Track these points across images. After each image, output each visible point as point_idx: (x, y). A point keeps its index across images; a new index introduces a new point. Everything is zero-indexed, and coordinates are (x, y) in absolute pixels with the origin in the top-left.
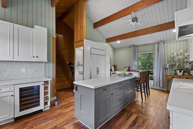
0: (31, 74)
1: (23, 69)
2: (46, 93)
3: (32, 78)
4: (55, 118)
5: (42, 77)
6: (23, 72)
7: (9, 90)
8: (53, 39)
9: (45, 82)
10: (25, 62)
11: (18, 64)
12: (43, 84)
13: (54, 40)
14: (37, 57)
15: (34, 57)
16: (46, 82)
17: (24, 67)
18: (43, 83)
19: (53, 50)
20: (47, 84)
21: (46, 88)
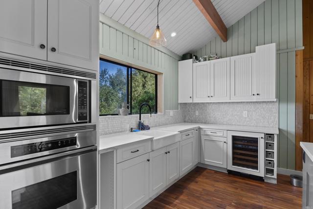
0: (255, 120)
1: (244, 112)
2: (268, 154)
3: (256, 126)
4: (272, 198)
5: (272, 127)
6: (244, 116)
7: (222, 135)
8: (296, 55)
9: (267, 134)
10: (247, 102)
11: (239, 105)
12: (262, 138)
13: (299, 57)
14: (258, 94)
15: (254, 95)
16: (270, 136)
17: (245, 110)
18: (263, 136)
19: (296, 76)
20: (271, 138)
21: (268, 146)
